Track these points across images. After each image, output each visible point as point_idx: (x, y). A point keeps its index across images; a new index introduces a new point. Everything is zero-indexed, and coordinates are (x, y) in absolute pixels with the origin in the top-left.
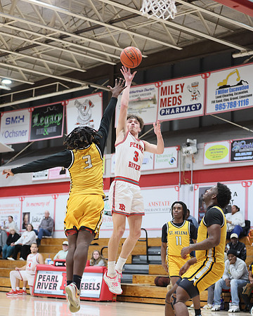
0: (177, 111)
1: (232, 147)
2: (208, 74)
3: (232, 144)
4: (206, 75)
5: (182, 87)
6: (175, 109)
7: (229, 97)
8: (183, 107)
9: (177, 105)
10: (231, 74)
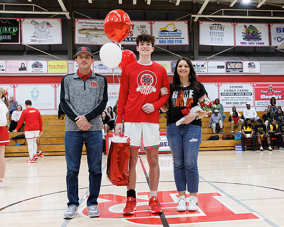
0: (130, 39)
1: (172, 65)
2: (153, 22)
3: (172, 63)
4: (151, 23)
5: (133, 27)
6: (128, 38)
7: (168, 37)
8: (134, 38)
9: (129, 37)
10: (169, 25)
